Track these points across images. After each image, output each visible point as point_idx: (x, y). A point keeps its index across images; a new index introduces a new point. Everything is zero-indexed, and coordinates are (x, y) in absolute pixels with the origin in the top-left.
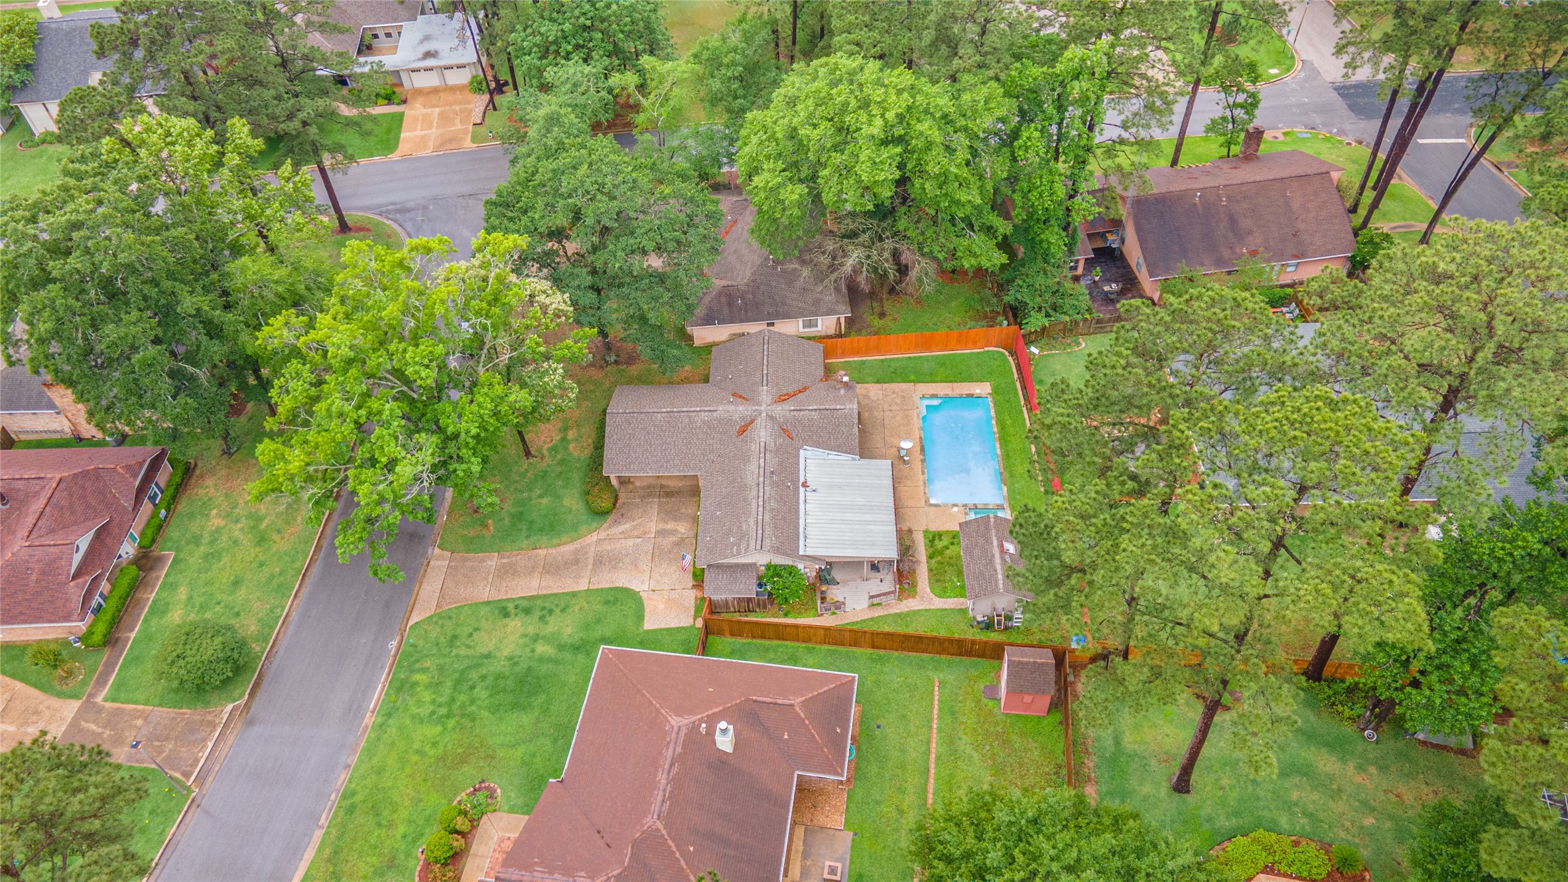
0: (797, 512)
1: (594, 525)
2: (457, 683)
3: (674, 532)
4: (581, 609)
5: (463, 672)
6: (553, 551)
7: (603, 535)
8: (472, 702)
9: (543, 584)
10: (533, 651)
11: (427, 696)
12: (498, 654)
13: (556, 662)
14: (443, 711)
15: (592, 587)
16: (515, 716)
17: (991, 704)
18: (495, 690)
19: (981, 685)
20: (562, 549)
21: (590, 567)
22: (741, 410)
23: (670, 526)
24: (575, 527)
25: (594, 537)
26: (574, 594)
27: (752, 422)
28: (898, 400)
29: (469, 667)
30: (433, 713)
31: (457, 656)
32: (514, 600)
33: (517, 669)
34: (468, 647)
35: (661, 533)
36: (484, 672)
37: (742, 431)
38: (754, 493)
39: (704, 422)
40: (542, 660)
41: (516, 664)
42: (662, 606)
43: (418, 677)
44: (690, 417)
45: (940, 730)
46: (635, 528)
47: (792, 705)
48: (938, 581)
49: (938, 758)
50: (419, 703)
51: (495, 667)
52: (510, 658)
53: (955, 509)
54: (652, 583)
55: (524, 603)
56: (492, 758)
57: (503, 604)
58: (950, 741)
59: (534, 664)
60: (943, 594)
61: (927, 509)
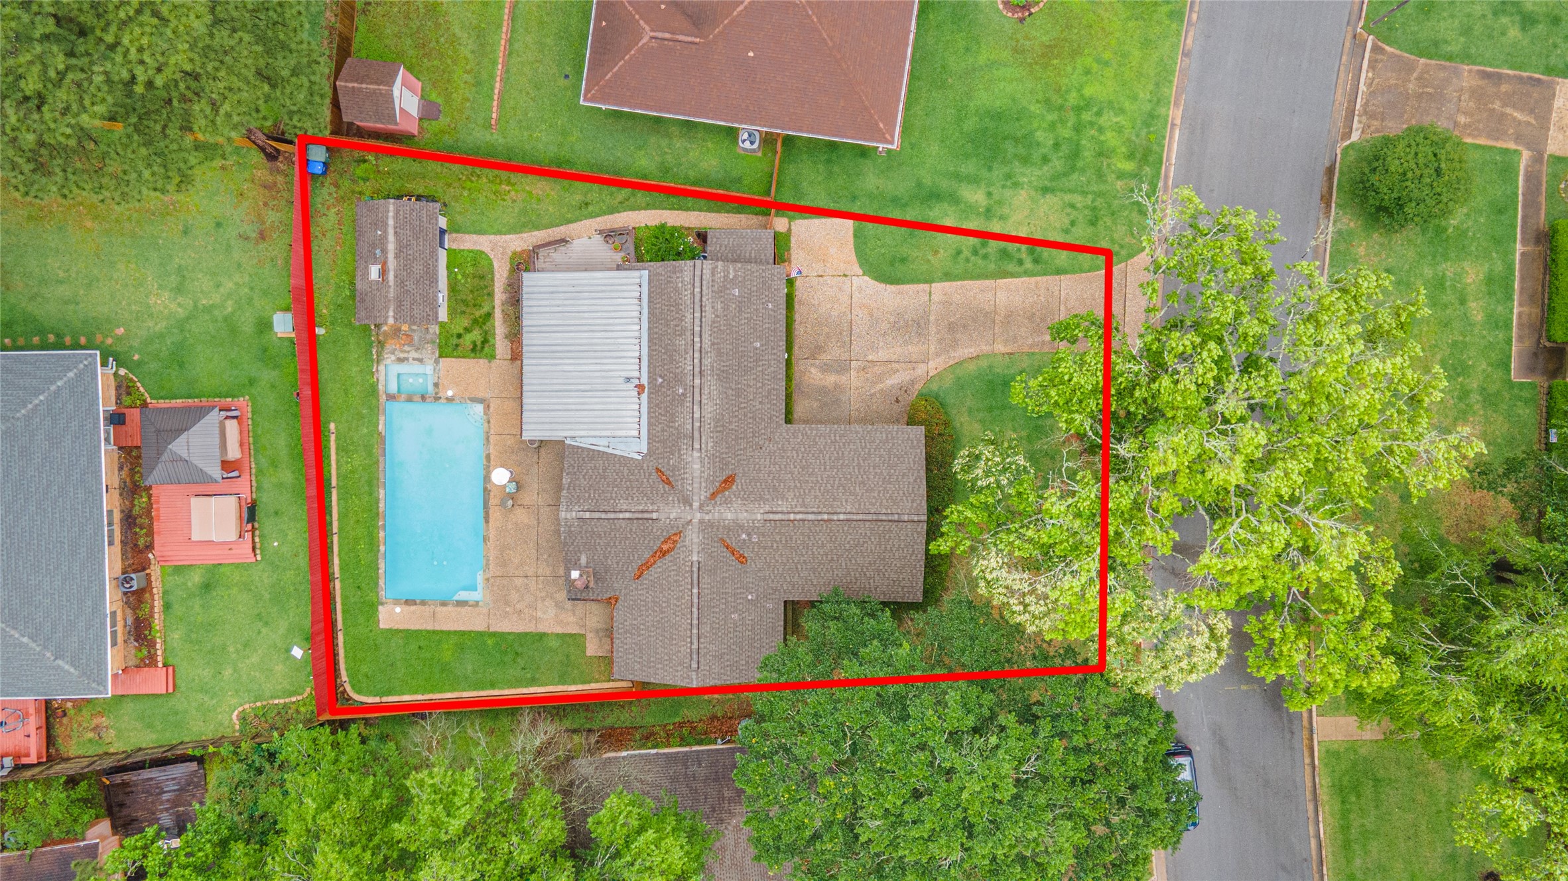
0: (650, 340)
1: (934, 387)
2: (1076, 154)
3: (826, 368)
4: (936, 252)
5: (1073, 169)
6: (986, 348)
7: (921, 370)
8: (1052, 126)
9: (990, 295)
10: (989, 194)
11: (1110, 138)
12: (1033, 193)
13: (957, 177)
14: (1086, 116)
15: (926, 286)
16: (998, 103)
17: (434, 97)
18: (1027, 141)
19: (444, 121)
20: (972, 351)
21: (932, 318)
22: (729, 512)
23: (831, 379)
24: (960, 385)
25: (934, 366)
26: (948, 276)
27: (713, 495)
28: (514, 596)
29: (1065, 174)
30: (1099, 114)
31: (1084, 193)
32: (1027, 273)
33: (1006, 169)
34: (1072, 206)
35: (842, 367)
36: (1045, 168)
37: (729, 481)
38: (707, 362)
39: (783, 497)
40: (974, 180)
41: (1008, 176)
42: (833, 251)
43: (1129, 166)
44: (804, 505)
45: (494, 63)
46: (879, 378)
48: (482, 277)
49: (500, 26)
50: (1119, 129)
51: (1030, 175)
52: (1016, 185)
53: (450, 393)
54: (847, 288)
55: (1011, 267)
56: (1015, 50)
57: (1039, 267)
58: (483, 47)
59: (984, 173)
60: (478, 256)
61: (488, 395)
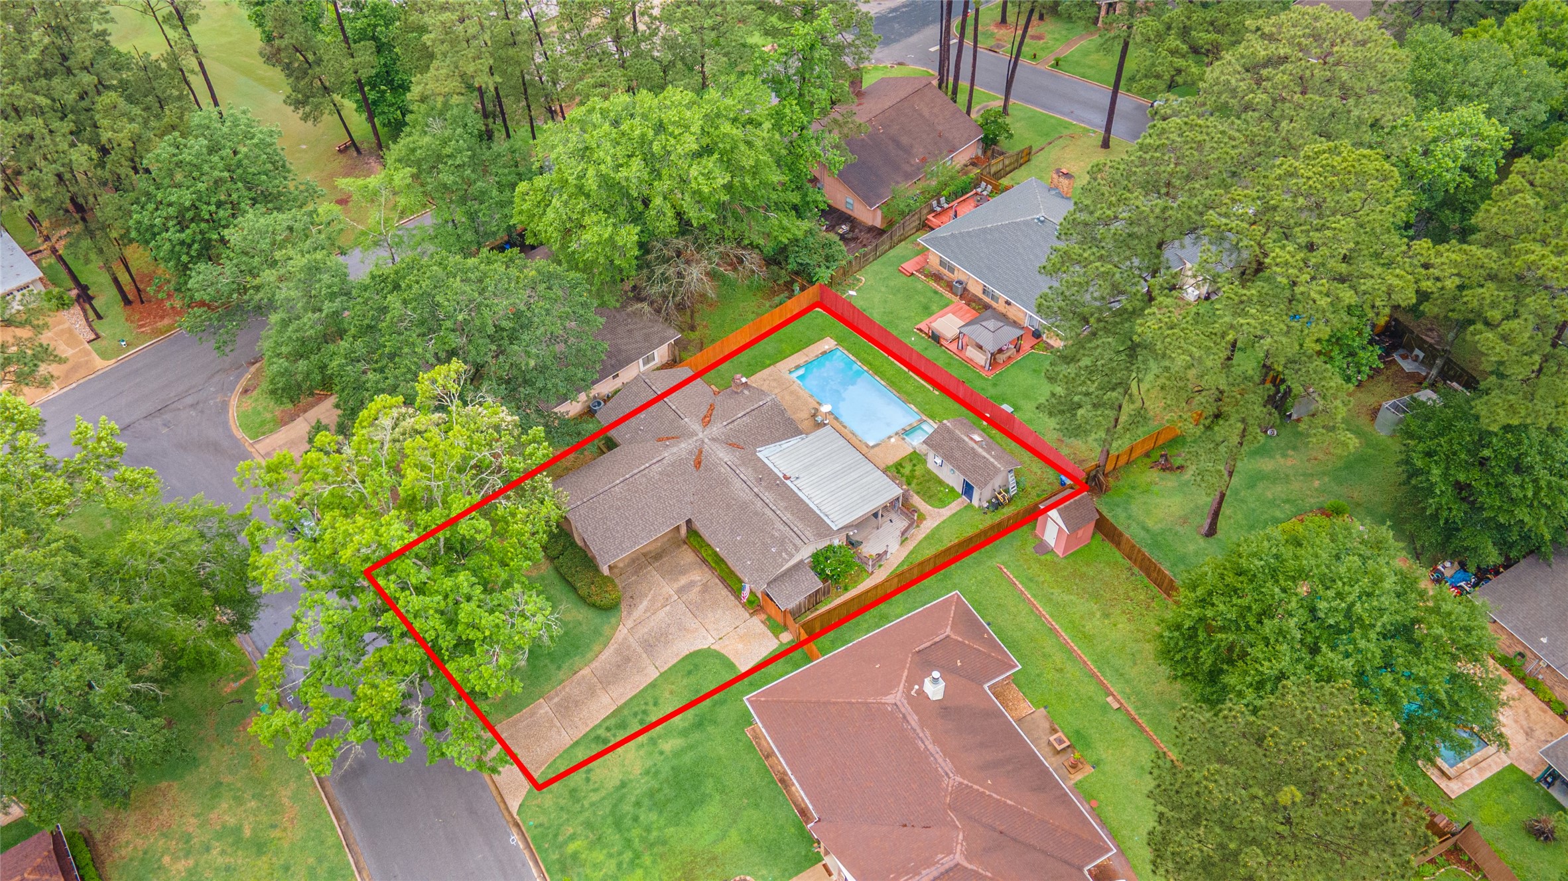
0: (802, 500)
1: (613, 620)
2: (618, 824)
3: (692, 584)
4: (671, 693)
5: (613, 813)
6: (594, 664)
7: (630, 623)
8: (648, 830)
9: (614, 695)
10: (661, 753)
11: (599, 856)
12: (631, 777)
13: (691, 747)
14: (628, 856)
15: (662, 670)
16: (700, 813)
17: (1048, 557)
18: (659, 806)
19: (1030, 549)
20: (603, 657)
21: (644, 655)
22: (683, 448)
23: (683, 581)
24: (597, 632)
25: (622, 632)
26: (653, 685)
27: (701, 452)
28: (774, 384)
29: (615, 806)
30: (619, 865)
31: (592, 804)
32: (599, 726)
33: (662, 776)
34: (595, 790)
35: (681, 591)
36: (633, 799)
37: (698, 464)
38: (759, 504)
39: (660, 473)
40: (677, 754)
41: (657, 773)
42: (740, 646)
43: (572, 847)
44: (644, 475)
45: (1034, 596)
46: (653, 600)
47: (948, 636)
48: (930, 497)
49: (1052, 616)
50: (596, 866)
51: (642, 786)
52: (647, 773)
53: (893, 440)
54: (714, 633)
55: (612, 721)
56: (715, 858)
57: (593, 735)
58: (1049, 600)
59: (675, 762)
60: (943, 504)
61: (872, 451)
